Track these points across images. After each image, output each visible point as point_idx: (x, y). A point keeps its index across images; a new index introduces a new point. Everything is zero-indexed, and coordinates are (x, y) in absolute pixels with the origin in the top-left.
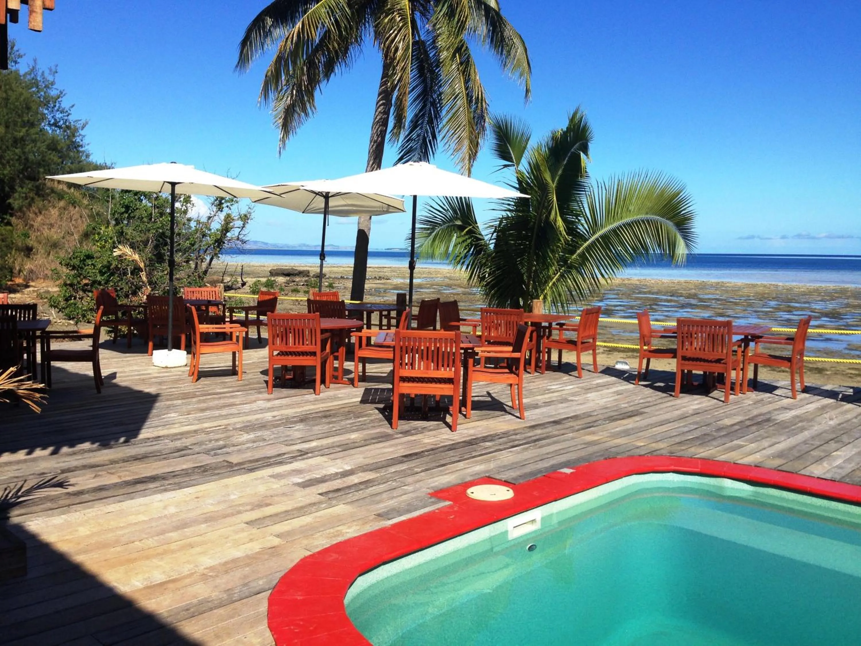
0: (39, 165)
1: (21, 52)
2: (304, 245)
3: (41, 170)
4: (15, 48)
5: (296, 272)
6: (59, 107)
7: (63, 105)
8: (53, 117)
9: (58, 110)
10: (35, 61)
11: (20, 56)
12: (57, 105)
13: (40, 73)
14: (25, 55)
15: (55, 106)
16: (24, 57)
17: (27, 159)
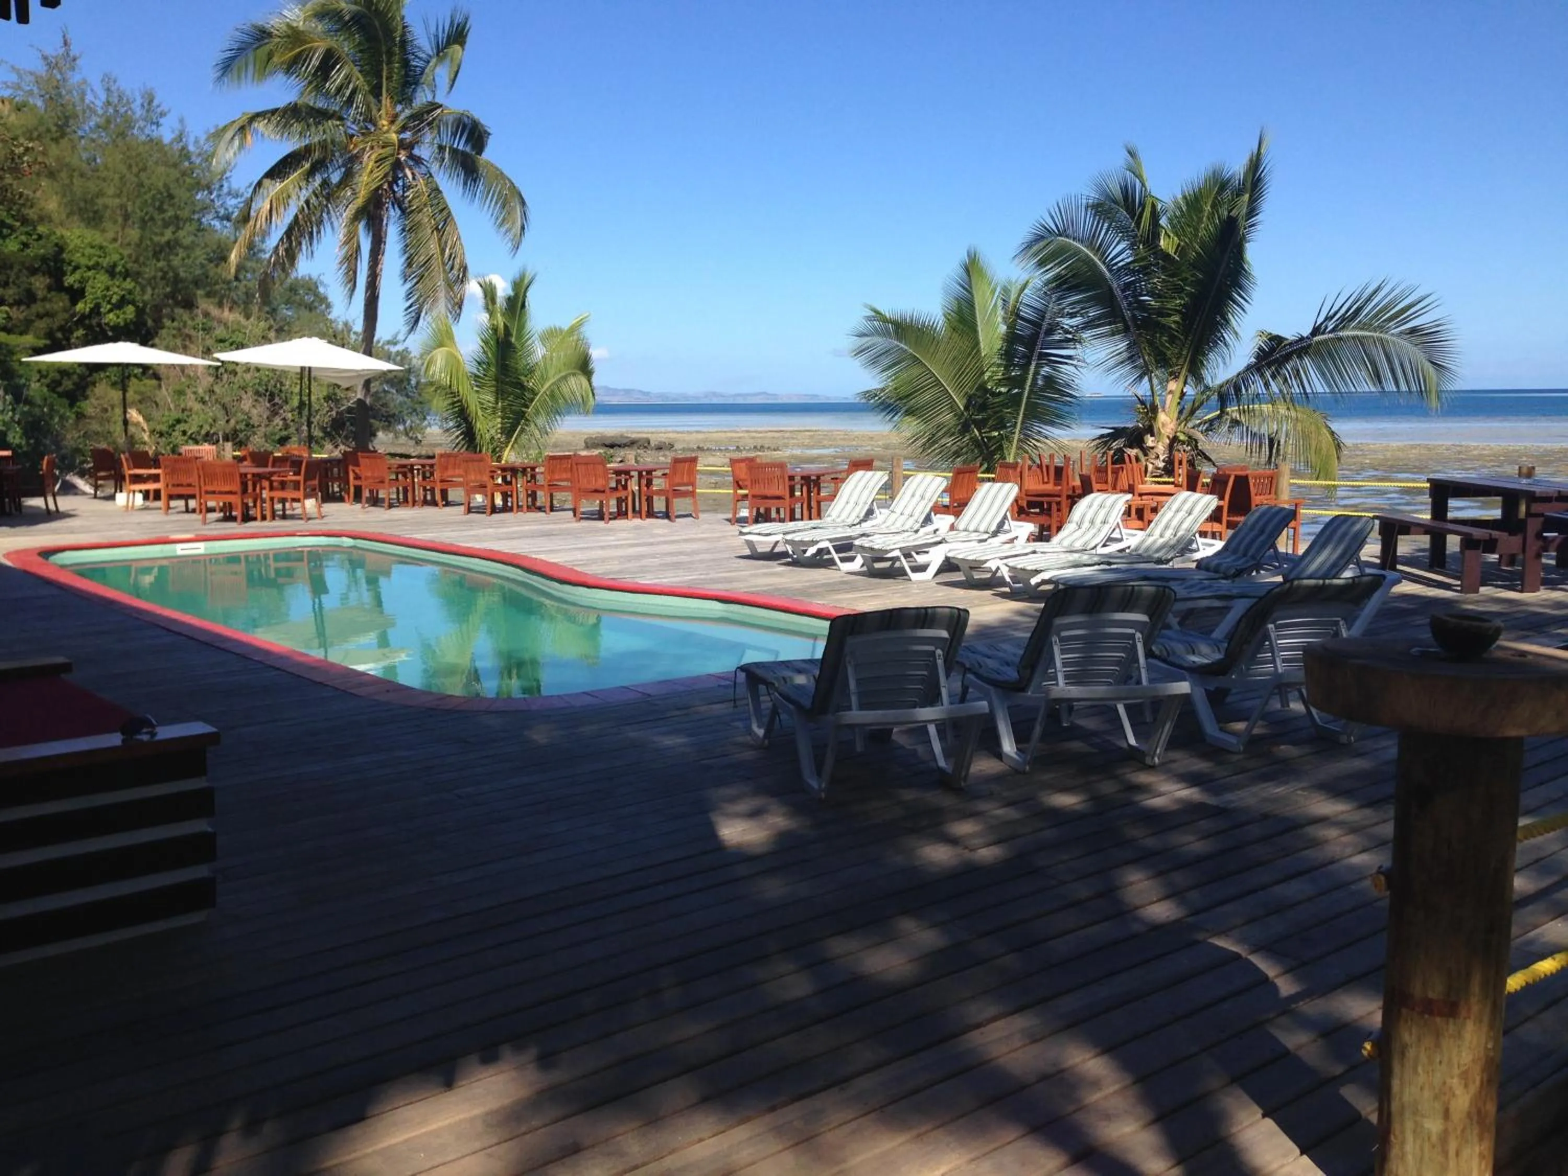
0: (197, 283)
1: (164, 107)
2: (715, 394)
3: (200, 292)
4: (155, 103)
5: (625, 441)
6: (229, 188)
7: (235, 186)
8: (222, 205)
9: (229, 193)
10: (181, 121)
11: (162, 115)
12: (226, 185)
13: (192, 139)
14: (169, 111)
15: (222, 186)
16: (168, 116)
17: (177, 275)
